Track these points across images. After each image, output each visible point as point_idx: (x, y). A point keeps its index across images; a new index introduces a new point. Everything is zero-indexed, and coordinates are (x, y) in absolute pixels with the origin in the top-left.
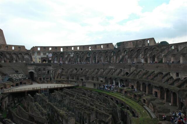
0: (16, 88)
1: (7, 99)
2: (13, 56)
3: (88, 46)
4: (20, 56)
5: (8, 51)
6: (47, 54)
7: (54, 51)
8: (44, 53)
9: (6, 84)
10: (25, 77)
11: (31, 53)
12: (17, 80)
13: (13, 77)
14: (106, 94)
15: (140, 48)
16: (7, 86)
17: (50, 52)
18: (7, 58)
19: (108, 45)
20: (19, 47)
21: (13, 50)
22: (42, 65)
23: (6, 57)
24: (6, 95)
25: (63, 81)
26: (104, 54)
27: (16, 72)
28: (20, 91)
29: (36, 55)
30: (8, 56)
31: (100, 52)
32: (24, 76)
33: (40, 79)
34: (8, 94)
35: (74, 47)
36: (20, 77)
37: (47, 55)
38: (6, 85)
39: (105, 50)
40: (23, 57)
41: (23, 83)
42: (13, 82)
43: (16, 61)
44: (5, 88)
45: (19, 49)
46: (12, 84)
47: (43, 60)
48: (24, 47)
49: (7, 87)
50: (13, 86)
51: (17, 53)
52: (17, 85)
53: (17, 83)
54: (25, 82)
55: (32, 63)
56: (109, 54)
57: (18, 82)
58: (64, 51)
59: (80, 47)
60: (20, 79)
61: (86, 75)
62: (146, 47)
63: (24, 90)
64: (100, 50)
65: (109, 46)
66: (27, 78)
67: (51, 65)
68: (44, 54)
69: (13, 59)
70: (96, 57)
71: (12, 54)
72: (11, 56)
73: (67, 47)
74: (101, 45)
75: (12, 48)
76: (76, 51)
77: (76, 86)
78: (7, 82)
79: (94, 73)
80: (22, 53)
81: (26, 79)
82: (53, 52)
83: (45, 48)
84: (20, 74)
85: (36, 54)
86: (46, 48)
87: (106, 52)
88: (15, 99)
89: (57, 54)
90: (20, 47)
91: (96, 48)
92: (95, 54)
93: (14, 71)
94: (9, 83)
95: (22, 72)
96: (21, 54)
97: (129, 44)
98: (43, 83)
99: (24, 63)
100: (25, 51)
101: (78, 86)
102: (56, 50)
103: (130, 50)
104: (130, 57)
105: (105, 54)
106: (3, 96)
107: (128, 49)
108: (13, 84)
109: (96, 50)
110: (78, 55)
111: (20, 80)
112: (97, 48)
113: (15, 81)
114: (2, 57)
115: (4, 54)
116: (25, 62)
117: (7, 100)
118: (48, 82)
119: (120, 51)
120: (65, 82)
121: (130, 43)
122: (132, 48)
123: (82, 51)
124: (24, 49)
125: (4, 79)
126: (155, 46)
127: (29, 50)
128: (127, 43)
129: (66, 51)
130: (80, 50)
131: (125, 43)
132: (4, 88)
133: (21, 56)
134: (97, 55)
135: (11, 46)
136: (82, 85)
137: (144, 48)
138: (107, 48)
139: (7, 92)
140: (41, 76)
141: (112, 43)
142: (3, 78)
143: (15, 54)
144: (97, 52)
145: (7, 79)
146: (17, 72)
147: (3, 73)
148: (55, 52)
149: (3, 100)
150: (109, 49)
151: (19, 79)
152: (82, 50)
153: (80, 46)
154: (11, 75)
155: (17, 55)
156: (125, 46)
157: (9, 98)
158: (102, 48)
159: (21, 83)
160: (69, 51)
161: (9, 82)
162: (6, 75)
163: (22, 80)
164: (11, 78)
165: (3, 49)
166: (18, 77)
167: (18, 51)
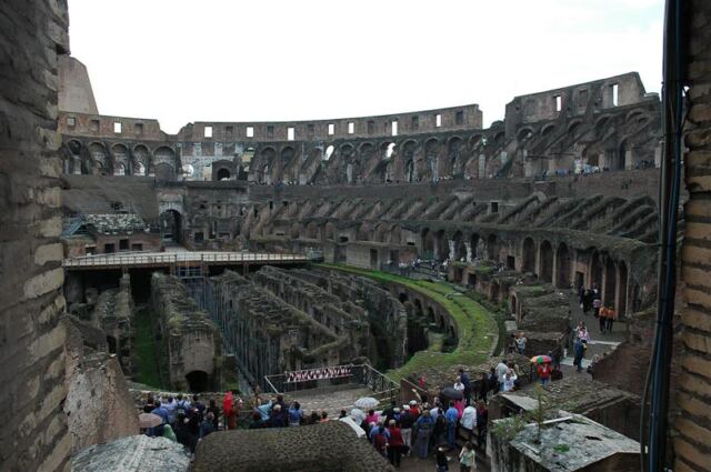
2: (116, 154)
3: (387, 120)
4: (138, 156)
5: (98, 139)
6: (238, 150)
7: (262, 140)
8: (229, 146)
9: (71, 242)
10: (142, 224)
11: (180, 145)
12: (111, 231)
13: (98, 222)
14: (403, 286)
15: (581, 120)
16: (73, 250)
17: (246, 144)
18: (92, 161)
19: (462, 112)
20: (137, 124)
21: (117, 134)
22: (213, 189)
23: (88, 155)
25: (274, 242)
26: (444, 150)
27: (112, 205)
28: (105, 263)
29: (198, 154)
30: (98, 156)
31: (430, 142)
32: (138, 222)
33: (199, 236)
35: (337, 122)
36: (123, 225)
37: (236, 155)
38: (67, 245)
39: (450, 133)
40: (151, 159)
41: (130, 246)
42: (95, 239)
43: (127, 172)
44: (65, 254)
45: (138, 133)
46: (89, 243)
47: (217, 169)
48: (155, 123)
50: (92, 250)
51: (129, 145)
52: (109, 249)
53: (110, 242)
54: (137, 242)
55: (180, 179)
56: (463, 147)
57: (115, 241)
58: (299, 139)
59: (360, 124)
60: (121, 231)
61: (360, 224)
62: (603, 112)
63: (118, 263)
64: (429, 135)
65: (465, 117)
66: (148, 230)
67: (244, 190)
68: (227, 151)
69: (112, 166)
70: (414, 161)
71: (113, 148)
72: (107, 155)
73: (310, 125)
74: (434, 113)
75: (113, 126)
76: (343, 140)
77: (314, 261)
78: (74, 238)
79: (388, 217)
80: (147, 146)
81: (145, 233)
82: (260, 144)
83: (229, 127)
84: (124, 213)
85: (197, 150)
86: (236, 130)
87: (452, 140)
89: (273, 150)
90: (140, 124)
91: (417, 125)
92: (409, 147)
93: (107, 205)
94: (78, 241)
95: (134, 207)
96: (142, 148)
97: (540, 104)
98: (205, 247)
99: (150, 181)
100: (159, 140)
101: (321, 260)
102: (270, 134)
103: (543, 128)
104: (537, 155)
105: (450, 150)
107: (533, 124)
108: (92, 246)
109: (415, 133)
110: (348, 153)
111: (122, 234)
112: (420, 125)
113: (100, 234)
114: (76, 157)
115: (85, 147)
116: (153, 175)
118: (221, 247)
119: (503, 133)
120: (280, 248)
121: (544, 101)
122: (549, 121)
123: (363, 139)
124: (154, 131)
125: (68, 225)
126: (639, 105)
127: (172, 136)
128: (534, 101)
129: (305, 138)
130: (356, 136)
131: (523, 102)
133: (144, 154)
134: (417, 152)
135: (111, 120)
136: (335, 258)
137: (596, 116)
138: (458, 124)
140: (202, 226)
141: (477, 106)
142: (65, 223)
143: (124, 147)
144: (420, 140)
145: (76, 226)
146: (116, 207)
148: (265, 143)
150: (464, 128)
151: (115, 230)
152: (367, 136)
153: (358, 121)
154: (92, 216)
155: (130, 151)
156: (525, 113)
158: (439, 124)
159: (124, 245)
160: (319, 138)
161: (80, 238)
162: (75, 213)
163: (129, 233)
164: (89, 225)
165: (81, 131)
166: (116, 222)
167: (134, 138)
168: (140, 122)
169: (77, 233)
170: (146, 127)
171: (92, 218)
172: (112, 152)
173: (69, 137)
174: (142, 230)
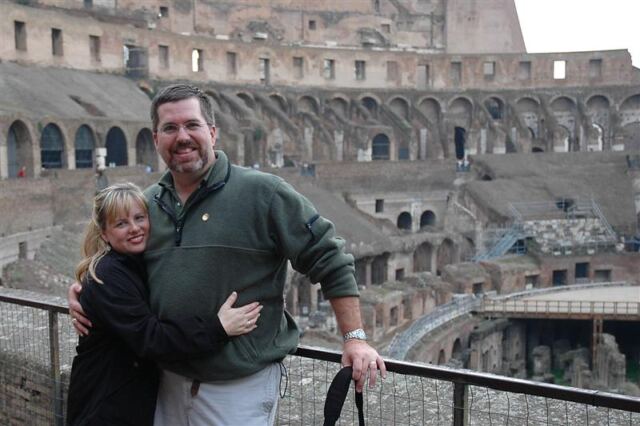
0: (550, 292)
1: (494, 342)
2: (556, 114)
4: (593, 113)
5: (529, 91)
9: (504, 267)
10: (612, 236)
12: (563, 250)
13: (540, 234)
16: (508, 281)
18: (520, 129)
20: (592, 61)
21: (558, 81)
23: (517, 122)
24: (490, 324)
27: (559, 205)
28: (565, 310)
30: (529, 119)
32: (604, 233)
34: (498, 321)
36: (581, 238)
38: (499, 273)
40: (615, 119)
41: (592, 271)
42: (538, 262)
43: (575, 142)
44: (496, 287)
45: (593, 74)
46: (530, 268)
48: (623, 55)
49: (505, 286)
50: (534, 280)
51: (579, 97)
52: (559, 278)
53: (561, 267)
54: (602, 267)
57: (568, 265)
60: (578, 250)
63: (588, 310)
66: (621, 247)
69: (551, 136)
71: (552, 105)
72: (543, 117)
75: (552, 68)
78: (507, 261)
80: (608, 96)
84: (579, 217)
88: (537, 350)
90: (596, 60)
93: (553, 204)
94: (514, 265)
95: (595, 206)
96: (602, 100)
99: (616, 158)
100: (629, 83)
106: (476, 328)
108: (534, 273)
111: (576, 254)
113: (548, 255)
114: (496, 123)
115: (508, 106)
116: (620, 148)
117: (496, 348)
124: (622, 69)
125: (496, 239)
132: (489, 286)
133: (603, 110)
135: (548, 59)
139: (499, 308)
142: (491, 234)
143: (569, 101)
145: (510, 240)
146: (565, 205)
147: (491, 211)
149: (472, 345)
151: (570, 248)
154: (531, 223)
155: (580, 108)
157: (504, 339)
159: (582, 271)
161: (515, 260)
162: (505, 219)
163: (591, 252)
164: (529, 239)
165: (503, 82)
166: (568, 234)
167: (587, 84)
168: (596, 56)
169: (512, 251)
170: (608, 64)
171: (531, 228)
172: (549, 109)
173: (486, 93)
174: (611, 247)
